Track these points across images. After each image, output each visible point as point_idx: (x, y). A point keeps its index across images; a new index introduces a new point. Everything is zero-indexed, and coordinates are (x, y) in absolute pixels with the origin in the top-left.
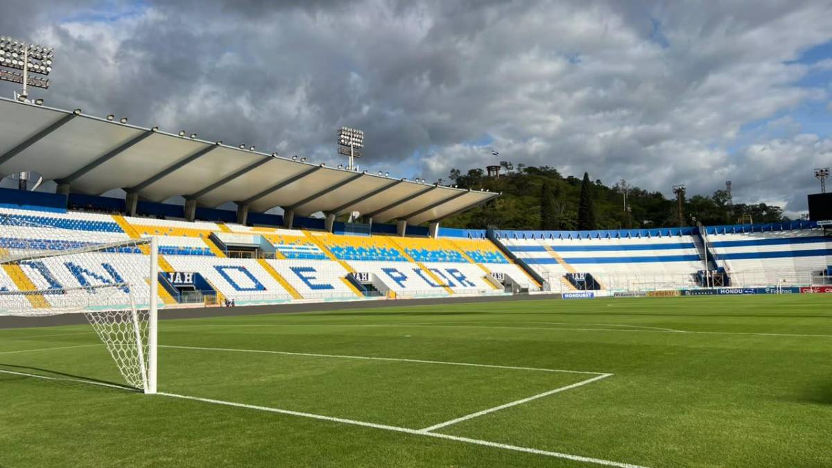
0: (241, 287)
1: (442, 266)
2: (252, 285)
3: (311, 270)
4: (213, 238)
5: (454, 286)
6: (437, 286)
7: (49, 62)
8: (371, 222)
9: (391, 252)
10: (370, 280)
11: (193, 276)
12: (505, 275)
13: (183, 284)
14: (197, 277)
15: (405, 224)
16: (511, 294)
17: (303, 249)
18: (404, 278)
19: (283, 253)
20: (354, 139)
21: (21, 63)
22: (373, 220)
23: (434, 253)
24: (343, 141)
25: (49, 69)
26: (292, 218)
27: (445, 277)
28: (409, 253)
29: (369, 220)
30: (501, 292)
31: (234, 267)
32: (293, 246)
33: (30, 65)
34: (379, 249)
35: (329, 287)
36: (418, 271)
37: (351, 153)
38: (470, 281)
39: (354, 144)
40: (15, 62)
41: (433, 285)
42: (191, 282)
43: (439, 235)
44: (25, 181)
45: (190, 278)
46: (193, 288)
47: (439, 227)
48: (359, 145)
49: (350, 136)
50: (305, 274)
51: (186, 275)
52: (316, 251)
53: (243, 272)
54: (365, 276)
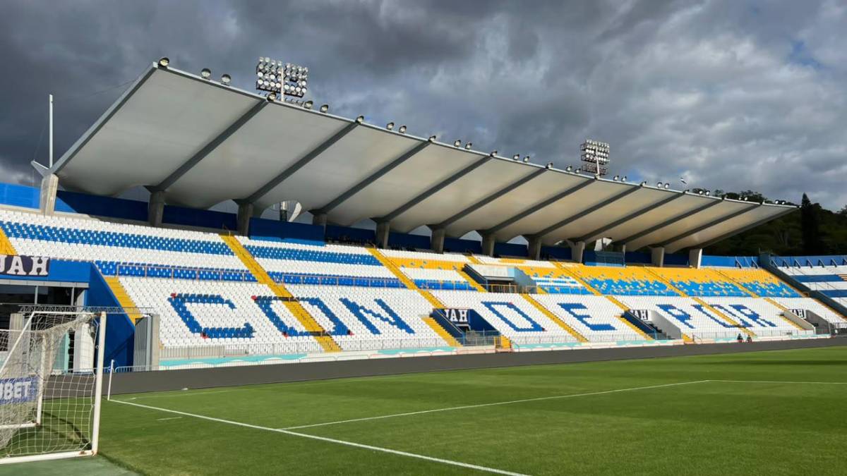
1: (726, 302)
2: (529, 325)
3: (579, 306)
4: (467, 270)
5: (750, 326)
6: (730, 326)
7: (304, 83)
8: (624, 250)
9: (656, 285)
10: (650, 319)
11: (467, 313)
12: (807, 311)
13: (459, 323)
14: (472, 314)
15: (663, 251)
16: (828, 336)
17: (560, 282)
18: (688, 317)
19: (542, 288)
20: (599, 153)
21: (278, 85)
22: (626, 248)
23: (706, 286)
24: (588, 156)
25: (304, 90)
26: (539, 247)
27: (735, 316)
28: (676, 286)
29: (622, 249)
30: (813, 334)
31: (504, 304)
32: (549, 279)
33: (287, 87)
34: (642, 282)
36: (699, 307)
37: (596, 170)
38: (768, 321)
39: (600, 159)
40: (273, 84)
41: (725, 325)
42: (466, 320)
43: (702, 264)
44: (286, 211)
45: (465, 315)
46: (467, 327)
47: (703, 254)
48: (605, 160)
49: (595, 150)
50: (578, 312)
51: (461, 311)
52: (576, 285)
53: (513, 310)
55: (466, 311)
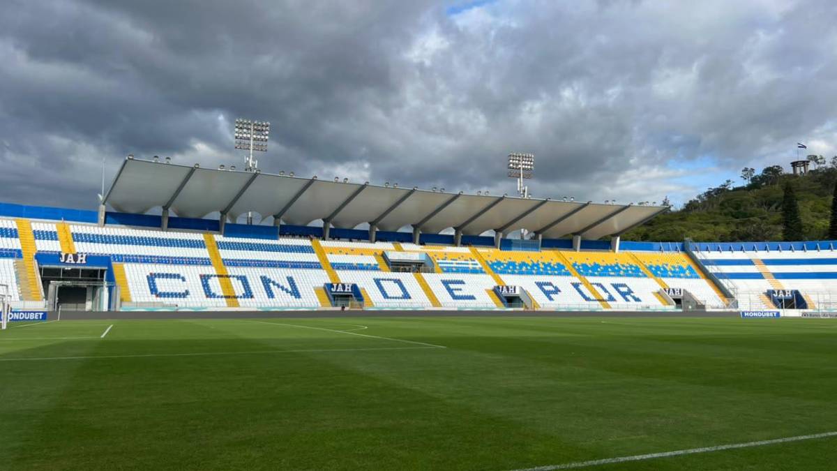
0: (389, 296)
1: (607, 281)
2: (400, 293)
3: (462, 282)
4: (384, 256)
5: (614, 300)
6: (593, 300)
7: (267, 133)
8: (540, 238)
9: (556, 267)
10: (518, 292)
11: (352, 287)
12: (684, 290)
13: (344, 292)
14: (354, 287)
15: (579, 239)
16: (680, 310)
17: (463, 264)
18: (557, 291)
19: (442, 268)
20: (524, 162)
21: (249, 136)
22: (543, 236)
23: (606, 268)
24: (511, 165)
25: (267, 137)
26: (460, 237)
27: (606, 291)
28: (576, 267)
30: (672, 308)
31: (391, 280)
32: (453, 262)
33: (255, 136)
34: (543, 264)
35: (472, 298)
36: (576, 286)
37: (520, 174)
38: (637, 296)
39: (524, 166)
40: (245, 135)
41: (588, 299)
42: (350, 291)
43: (620, 249)
44: (251, 218)
45: (350, 288)
46: (351, 296)
47: (621, 240)
48: (529, 167)
49: (519, 161)
50: (452, 286)
51: (346, 285)
52: (474, 266)
53: (397, 284)
54: (513, 289)
55: (350, 285)
